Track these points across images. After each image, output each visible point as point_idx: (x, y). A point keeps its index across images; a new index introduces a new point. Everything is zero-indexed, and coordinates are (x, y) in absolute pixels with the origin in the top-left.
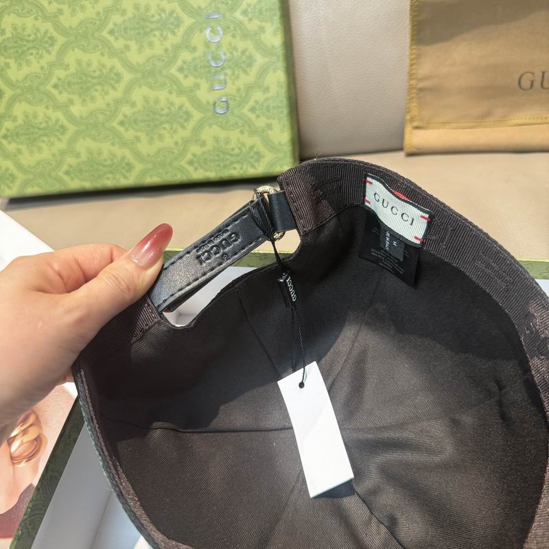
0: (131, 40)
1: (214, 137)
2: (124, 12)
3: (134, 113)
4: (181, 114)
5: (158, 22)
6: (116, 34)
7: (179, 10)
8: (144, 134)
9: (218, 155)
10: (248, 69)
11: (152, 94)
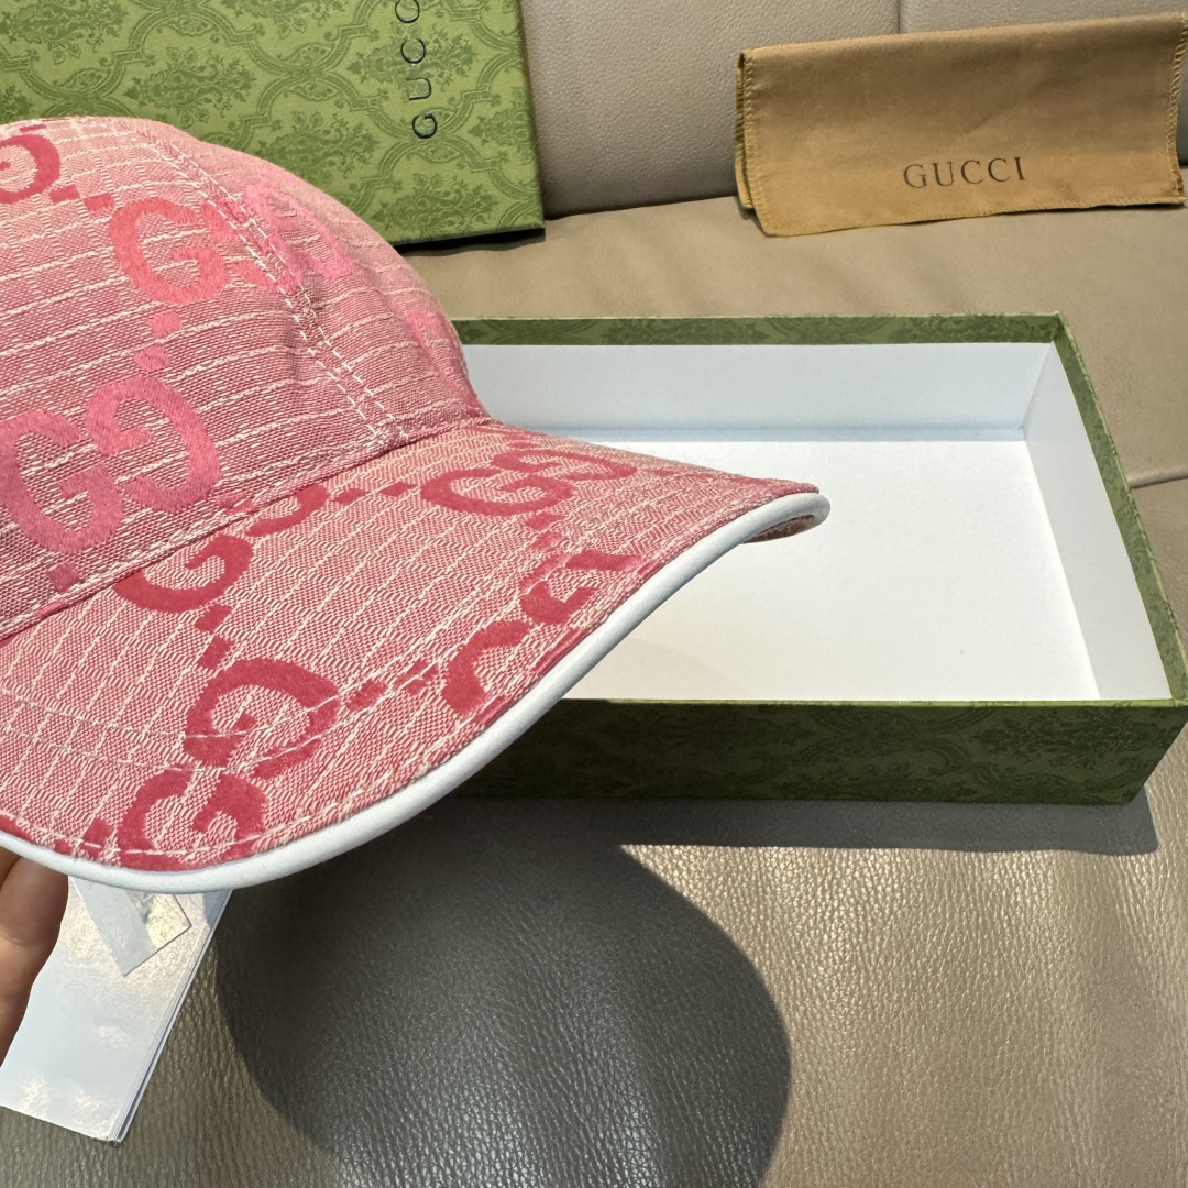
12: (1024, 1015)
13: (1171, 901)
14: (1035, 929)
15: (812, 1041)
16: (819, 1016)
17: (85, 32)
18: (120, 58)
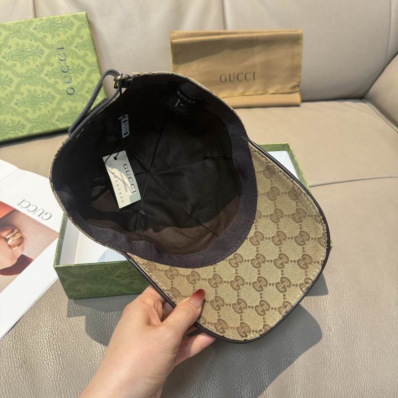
0: (16, 61)
1: (69, 106)
2: (10, 47)
3: (23, 98)
4: (50, 96)
5: (30, 52)
6: (7, 58)
7: (41, 46)
8: (30, 108)
9: (72, 115)
10: (82, 73)
11: (32, 88)
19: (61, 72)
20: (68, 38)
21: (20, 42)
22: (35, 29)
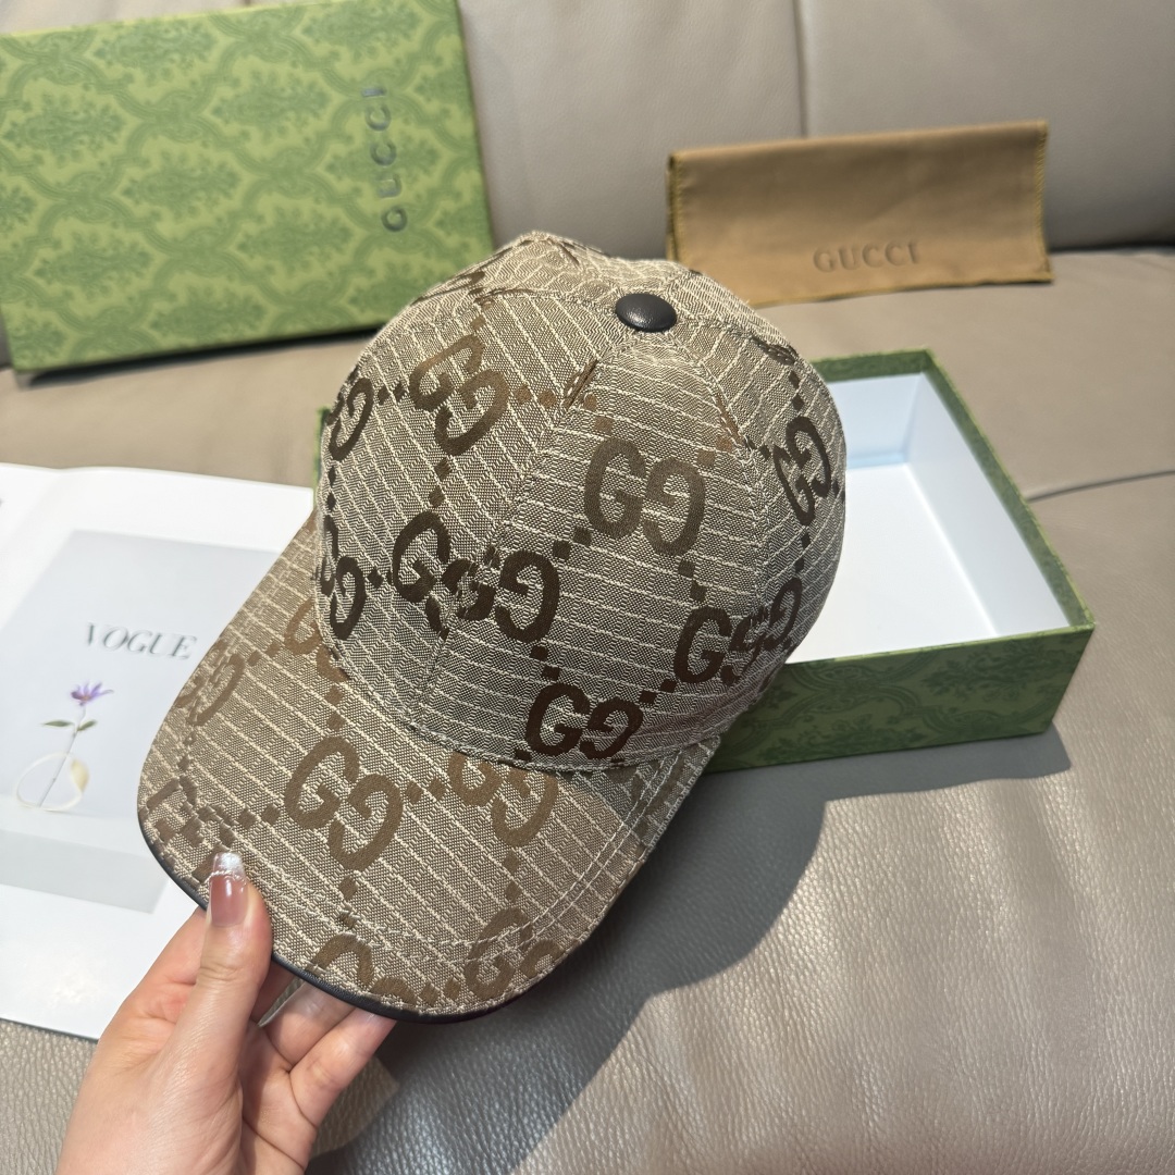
12: (970, 905)
13: (1081, 811)
14: (973, 840)
15: (796, 936)
16: (800, 916)
17: (86, 138)
18: (118, 161)
19: (371, 161)
20: (398, 61)
21: (264, 67)
22: (308, 31)
